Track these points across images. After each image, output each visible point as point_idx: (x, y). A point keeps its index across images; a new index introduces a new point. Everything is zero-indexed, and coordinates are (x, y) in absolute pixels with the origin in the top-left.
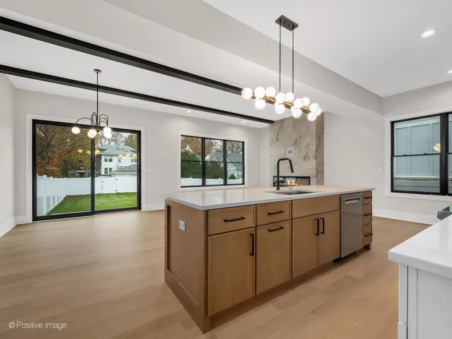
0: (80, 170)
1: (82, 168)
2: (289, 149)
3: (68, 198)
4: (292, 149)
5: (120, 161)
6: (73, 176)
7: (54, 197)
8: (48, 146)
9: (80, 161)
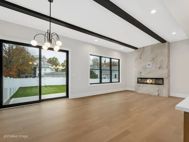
0: (26, 74)
1: (27, 73)
2: (148, 63)
3: (20, 88)
4: (150, 63)
5: (45, 70)
6: (23, 77)
7: (13, 88)
8: (10, 62)
9: (26, 70)
